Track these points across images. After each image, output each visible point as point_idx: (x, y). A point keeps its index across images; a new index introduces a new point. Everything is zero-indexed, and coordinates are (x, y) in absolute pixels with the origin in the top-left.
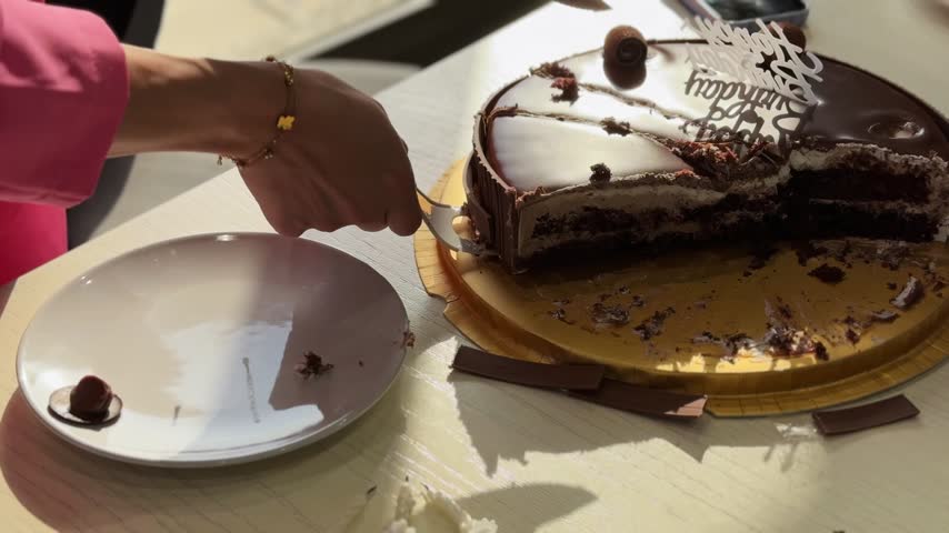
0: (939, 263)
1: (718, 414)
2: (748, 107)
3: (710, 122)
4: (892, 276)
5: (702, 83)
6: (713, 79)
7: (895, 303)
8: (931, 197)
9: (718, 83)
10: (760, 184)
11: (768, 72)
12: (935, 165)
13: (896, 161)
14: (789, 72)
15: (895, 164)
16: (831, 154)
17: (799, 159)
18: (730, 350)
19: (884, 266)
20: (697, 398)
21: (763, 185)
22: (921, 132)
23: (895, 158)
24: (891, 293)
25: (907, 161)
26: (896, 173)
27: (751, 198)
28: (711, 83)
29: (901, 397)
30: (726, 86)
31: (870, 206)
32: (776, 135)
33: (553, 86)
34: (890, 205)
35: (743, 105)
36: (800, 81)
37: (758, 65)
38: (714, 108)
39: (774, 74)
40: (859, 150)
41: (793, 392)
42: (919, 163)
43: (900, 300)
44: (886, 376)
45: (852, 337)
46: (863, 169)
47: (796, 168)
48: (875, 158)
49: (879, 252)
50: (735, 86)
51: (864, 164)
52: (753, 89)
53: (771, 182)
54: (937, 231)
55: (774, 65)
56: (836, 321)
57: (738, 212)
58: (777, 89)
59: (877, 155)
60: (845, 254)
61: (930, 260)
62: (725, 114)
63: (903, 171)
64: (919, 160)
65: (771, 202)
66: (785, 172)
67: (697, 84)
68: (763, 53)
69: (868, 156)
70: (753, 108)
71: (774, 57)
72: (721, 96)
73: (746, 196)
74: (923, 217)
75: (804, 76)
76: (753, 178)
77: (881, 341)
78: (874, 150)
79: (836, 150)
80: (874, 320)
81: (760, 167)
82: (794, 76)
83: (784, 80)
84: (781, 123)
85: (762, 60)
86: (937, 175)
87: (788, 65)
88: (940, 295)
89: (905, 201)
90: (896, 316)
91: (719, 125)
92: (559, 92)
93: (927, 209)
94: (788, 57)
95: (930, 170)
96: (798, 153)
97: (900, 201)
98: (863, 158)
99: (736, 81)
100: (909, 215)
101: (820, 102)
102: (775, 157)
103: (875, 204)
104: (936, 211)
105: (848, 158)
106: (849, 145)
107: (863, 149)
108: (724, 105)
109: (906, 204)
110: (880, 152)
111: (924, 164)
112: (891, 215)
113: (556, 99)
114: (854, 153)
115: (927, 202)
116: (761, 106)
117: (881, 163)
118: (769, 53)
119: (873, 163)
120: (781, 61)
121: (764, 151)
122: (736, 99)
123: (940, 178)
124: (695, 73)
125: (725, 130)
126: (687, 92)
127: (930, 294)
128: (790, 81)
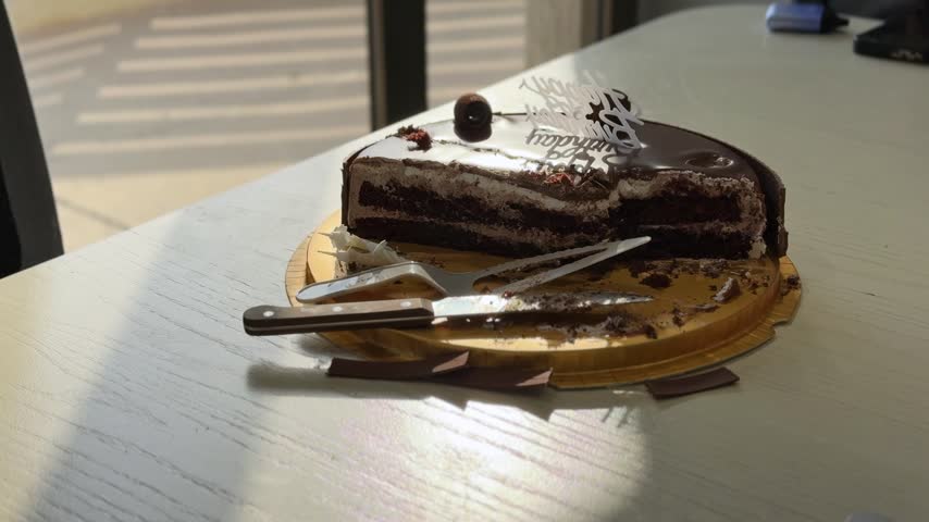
0: (753, 272)
1: (563, 387)
2: (581, 150)
3: (548, 161)
4: (713, 282)
5: (540, 137)
6: (550, 134)
7: (716, 298)
8: (743, 216)
9: (555, 137)
10: (592, 207)
11: (597, 122)
12: (743, 184)
13: (710, 184)
14: (615, 119)
15: (710, 187)
16: (654, 182)
17: (627, 188)
18: (570, 335)
19: (706, 275)
20: (543, 371)
21: (596, 207)
22: (732, 162)
23: (709, 181)
24: (712, 293)
25: (719, 183)
26: (711, 195)
27: (586, 220)
28: (548, 137)
29: (724, 369)
30: (561, 138)
31: (691, 228)
32: (605, 168)
33: (409, 140)
34: (708, 226)
35: (577, 149)
36: (626, 128)
37: (588, 117)
38: (551, 152)
39: (602, 124)
40: (677, 177)
41: (628, 368)
42: (729, 184)
43: (720, 295)
44: (711, 355)
45: (678, 322)
46: (684, 194)
47: (625, 195)
48: (692, 183)
49: (702, 267)
50: (570, 138)
51: (682, 189)
52: (585, 140)
53: (603, 205)
54: (750, 248)
55: (602, 115)
56: (664, 312)
57: (575, 235)
58: (606, 138)
59: (693, 180)
60: (672, 269)
61: (746, 271)
62: (560, 155)
63: (717, 193)
64: (729, 182)
65: (604, 225)
66: (614, 196)
67: (537, 137)
68: (591, 104)
69: (685, 181)
70: (585, 151)
71: (601, 107)
72: (557, 144)
73: (580, 217)
74: (738, 234)
75: (628, 121)
76: (586, 200)
77: (703, 324)
78: (691, 176)
79: (658, 178)
80: (697, 310)
81: (592, 190)
82: (620, 123)
83: (611, 128)
84: (609, 160)
85: (591, 111)
86: (746, 195)
87: (614, 112)
88: (754, 293)
89: (721, 221)
90: (716, 307)
91: (555, 163)
92: (415, 144)
93: (741, 227)
94: (613, 106)
95: (740, 191)
96: (626, 182)
97: (717, 221)
98: (680, 184)
99: (570, 134)
100: (725, 234)
101: (643, 146)
102: (605, 183)
103: (696, 226)
104: (748, 229)
105: (669, 185)
106: (669, 172)
107: (681, 175)
108: (559, 149)
109: (723, 224)
110: (696, 177)
111: (734, 186)
112: (709, 235)
113: (411, 149)
114: (674, 179)
115: (740, 220)
116: (593, 149)
117: (697, 187)
118: (597, 103)
119: (690, 187)
120: (607, 110)
121: (595, 179)
122: (570, 145)
123: (748, 197)
124: (535, 131)
125: (560, 166)
126: (528, 142)
127: (746, 292)
128: (617, 128)
